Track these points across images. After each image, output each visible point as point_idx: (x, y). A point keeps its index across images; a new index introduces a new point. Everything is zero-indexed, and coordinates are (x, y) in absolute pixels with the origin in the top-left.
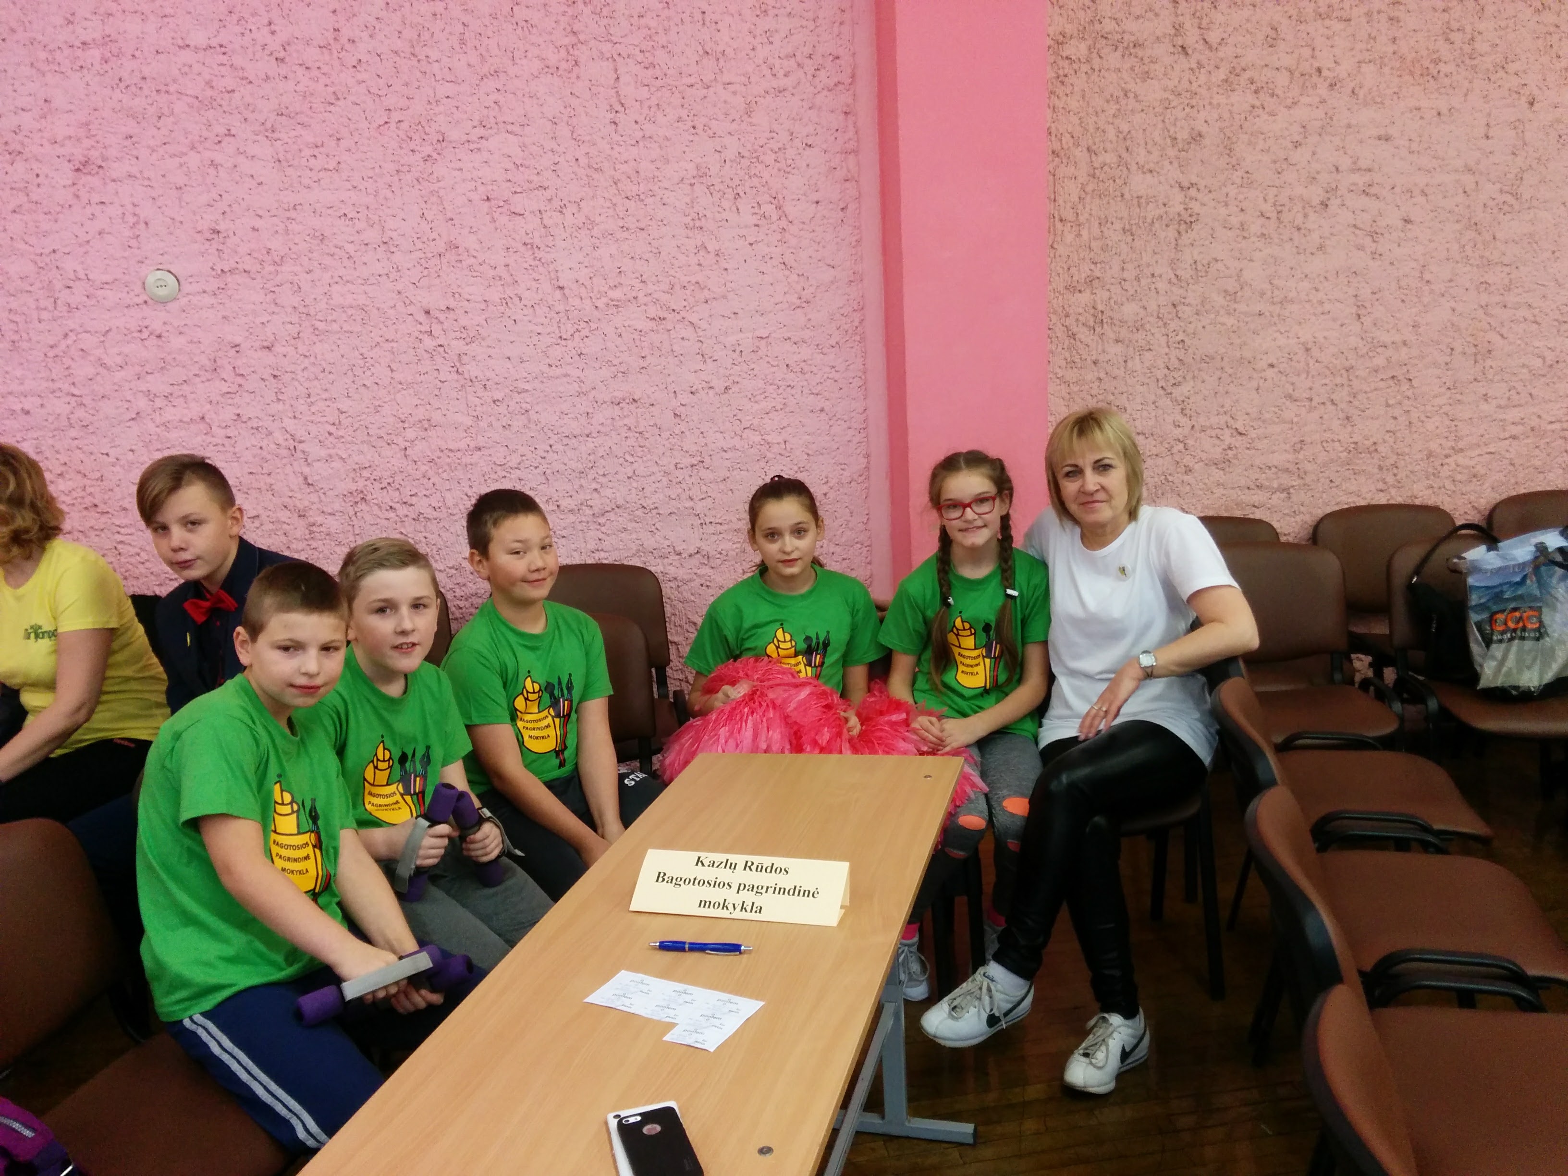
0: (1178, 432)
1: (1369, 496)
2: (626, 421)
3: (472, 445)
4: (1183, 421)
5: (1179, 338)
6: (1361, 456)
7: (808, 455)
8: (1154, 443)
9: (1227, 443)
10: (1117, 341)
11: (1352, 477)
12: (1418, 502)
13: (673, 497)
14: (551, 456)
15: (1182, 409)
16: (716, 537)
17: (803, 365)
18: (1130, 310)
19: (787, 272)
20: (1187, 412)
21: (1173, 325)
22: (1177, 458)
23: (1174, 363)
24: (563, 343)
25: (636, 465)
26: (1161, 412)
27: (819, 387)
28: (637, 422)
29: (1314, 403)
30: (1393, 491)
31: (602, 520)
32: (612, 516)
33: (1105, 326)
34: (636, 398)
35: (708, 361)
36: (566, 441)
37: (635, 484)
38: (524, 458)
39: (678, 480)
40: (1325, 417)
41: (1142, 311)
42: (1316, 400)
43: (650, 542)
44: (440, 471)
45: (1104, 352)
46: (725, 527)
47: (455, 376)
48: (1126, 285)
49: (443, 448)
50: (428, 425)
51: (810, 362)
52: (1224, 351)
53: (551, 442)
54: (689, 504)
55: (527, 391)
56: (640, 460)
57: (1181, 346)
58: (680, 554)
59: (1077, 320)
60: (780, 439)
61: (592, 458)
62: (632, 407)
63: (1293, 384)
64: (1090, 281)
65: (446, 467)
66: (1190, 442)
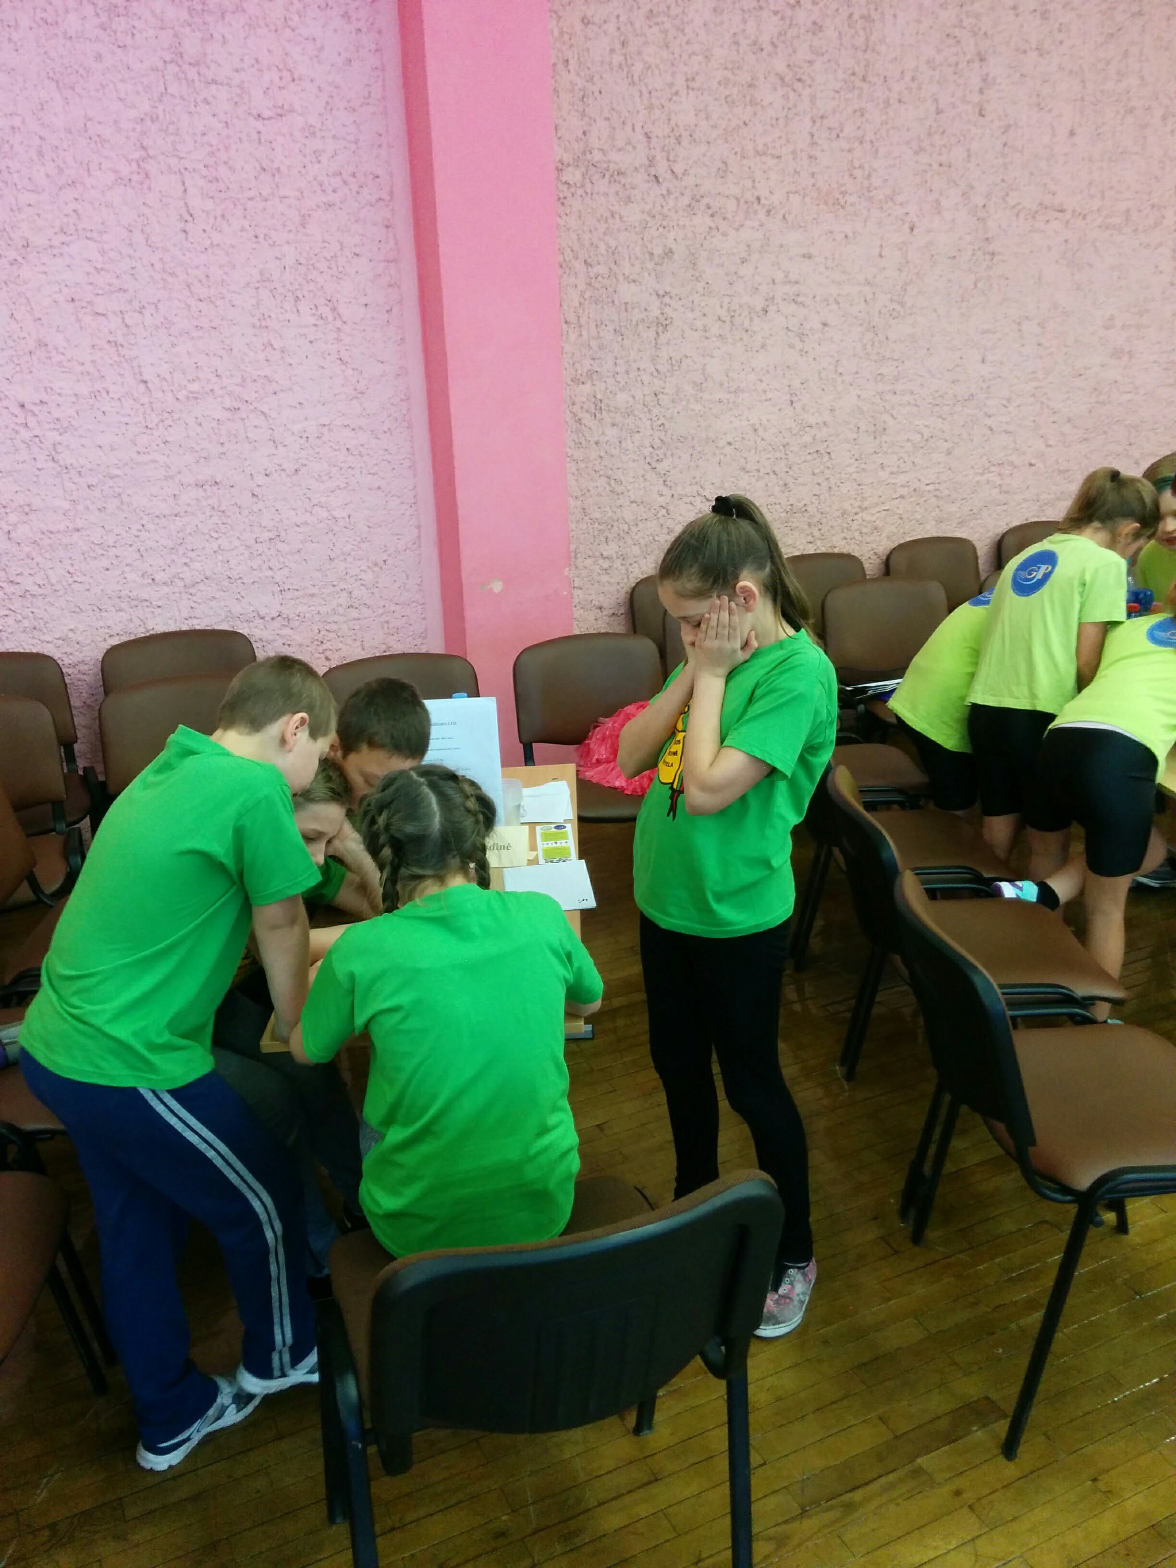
0: (661, 501)
1: (801, 547)
2: (210, 501)
3: (71, 526)
4: (666, 491)
5: (660, 422)
6: (796, 515)
7: (369, 527)
8: (643, 509)
9: (698, 508)
10: (614, 425)
11: (790, 532)
12: (836, 551)
13: (255, 567)
14: (144, 535)
15: (665, 481)
16: (293, 602)
17: (361, 449)
18: (622, 398)
19: (343, 367)
20: (668, 483)
21: (656, 411)
22: (661, 522)
23: (657, 443)
24: (149, 431)
25: (219, 541)
26: (648, 483)
27: (376, 468)
28: (220, 502)
29: (761, 474)
30: (819, 543)
31: (192, 591)
32: (201, 586)
33: (603, 412)
34: (218, 481)
35: (280, 447)
36: (157, 520)
37: (220, 558)
38: (119, 537)
39: (259, 552)
40: (770, 484)
41: (631, 399)
42: (763, 471)
43: (237, 609)
44: (43, 551)
45: (603, 433)
46: (301, 593)
47: (51, 464)
48: (618, 378)
49: (45, 530)
50: (28, 510)
51: (366, 446)
52: (694, 431)
53: (144, 522)
54: (270, 573)
55: (118, 476)
56: (224, 536)
57: (661, 428)
58: (263, 618)
59: (582, 408)
60: (345, 515)
61: (181, 535)
62: (215, 488)
63: (746, 458)
64: (591, 374)
65: (48, 548)
66: (671, 508)
